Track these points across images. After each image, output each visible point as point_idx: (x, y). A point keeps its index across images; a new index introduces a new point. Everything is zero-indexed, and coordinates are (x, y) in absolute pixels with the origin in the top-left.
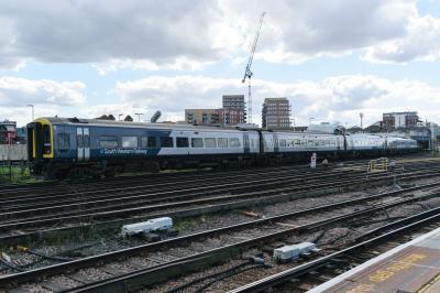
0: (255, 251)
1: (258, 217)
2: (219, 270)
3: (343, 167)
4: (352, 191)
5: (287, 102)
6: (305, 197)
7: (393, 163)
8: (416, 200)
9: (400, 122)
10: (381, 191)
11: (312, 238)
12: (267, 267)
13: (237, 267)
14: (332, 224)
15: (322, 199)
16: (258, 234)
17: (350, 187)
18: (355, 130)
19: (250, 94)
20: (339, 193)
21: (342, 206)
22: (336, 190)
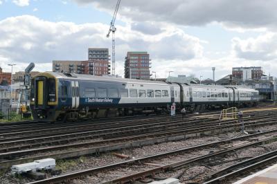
1: (129, 158)
3: (198, 116)
4: (208, 135)
5: (147, 55)
6: (167, 141)
8: (261, 143)
9: (247, 76)
10: (231, 136)
11: (176, 175)
15: (182, 143)
17: (206, 133)
18: (209, 82)
20: (196, 137)
21: (200, 148)
22: (194, 135)
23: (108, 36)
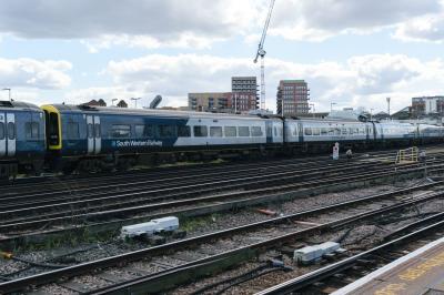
0: (273, 253)
1: (276, 215)
2: (233, 274)
3: (368, 158)
4: (379, 184)
5: (305, 84)
6: (327, 192)
7: (424, 154)
9: (431, 107)
10: (411, 184)
11: (336, 237)
12: (287, 270)
13: (253, 271)
14: (358, 221)
15: (346, 195)
16: (276, 234)
17: (377, 181)
18: (382, 117)
19: (263, 76)
20: (365, 187)
21: (368, 201)
22: (362, 183)
23: (256, 61)
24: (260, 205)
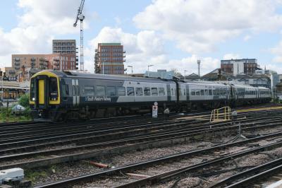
1: (108, 168)
3: (184, 117)
4: (199, 141)
6: (151, 147)
7: (235, 113)
8: (263, 149)
9: (238, 69)
10: (226, 141)
14: (183, 173)
15: (169, 150)
18: (194, 78)
20: (185, 143)
21: (190, 156)
22: (183, 140)
23: (75, 25)
24: (93, 159)
